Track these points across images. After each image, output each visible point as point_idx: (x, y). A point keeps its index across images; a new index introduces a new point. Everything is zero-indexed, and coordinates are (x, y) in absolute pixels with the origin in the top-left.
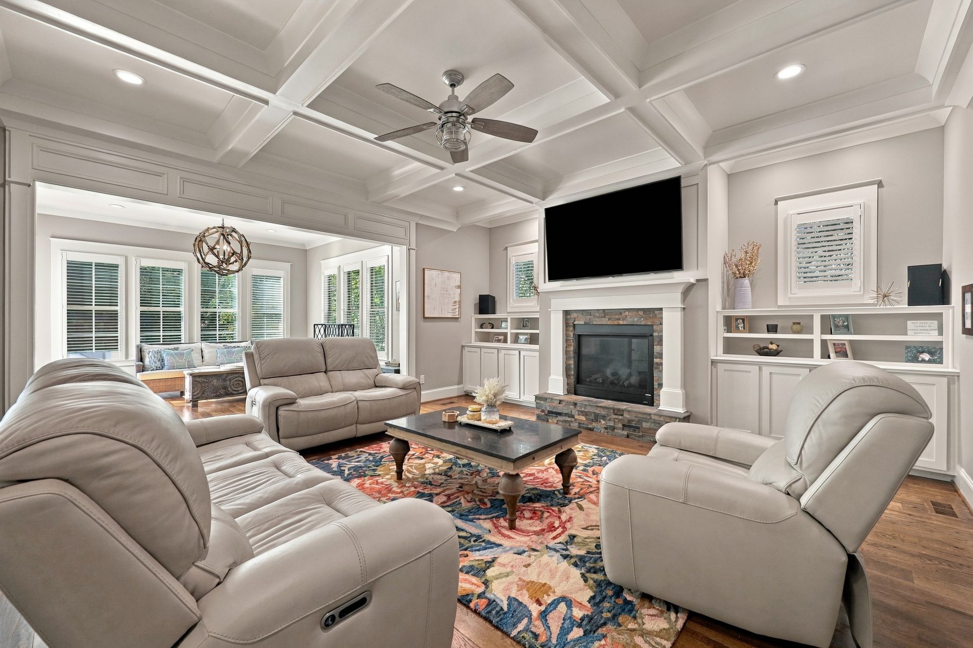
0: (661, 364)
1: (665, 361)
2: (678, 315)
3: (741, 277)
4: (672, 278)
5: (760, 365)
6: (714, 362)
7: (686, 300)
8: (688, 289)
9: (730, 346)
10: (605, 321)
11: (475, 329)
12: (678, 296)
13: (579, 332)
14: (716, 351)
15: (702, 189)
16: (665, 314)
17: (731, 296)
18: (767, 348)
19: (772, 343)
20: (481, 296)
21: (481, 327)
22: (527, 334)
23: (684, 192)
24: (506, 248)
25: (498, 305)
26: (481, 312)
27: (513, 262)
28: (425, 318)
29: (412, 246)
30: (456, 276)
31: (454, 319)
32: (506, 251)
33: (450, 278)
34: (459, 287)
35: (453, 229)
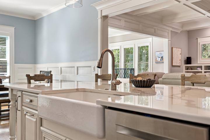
11: (185, 70)
20: (187, 57)
21: (187, 70)
24: (197, 39)
25: (192, 61)
26: (187, 64)
27: (201, 44)
28: (173, 66)
29: (170, 39)
30: (180, 50)
31: (179, 66)
32: (197, 40)
33: (179, 51)
34: (181, 54)
35: (179, 32)
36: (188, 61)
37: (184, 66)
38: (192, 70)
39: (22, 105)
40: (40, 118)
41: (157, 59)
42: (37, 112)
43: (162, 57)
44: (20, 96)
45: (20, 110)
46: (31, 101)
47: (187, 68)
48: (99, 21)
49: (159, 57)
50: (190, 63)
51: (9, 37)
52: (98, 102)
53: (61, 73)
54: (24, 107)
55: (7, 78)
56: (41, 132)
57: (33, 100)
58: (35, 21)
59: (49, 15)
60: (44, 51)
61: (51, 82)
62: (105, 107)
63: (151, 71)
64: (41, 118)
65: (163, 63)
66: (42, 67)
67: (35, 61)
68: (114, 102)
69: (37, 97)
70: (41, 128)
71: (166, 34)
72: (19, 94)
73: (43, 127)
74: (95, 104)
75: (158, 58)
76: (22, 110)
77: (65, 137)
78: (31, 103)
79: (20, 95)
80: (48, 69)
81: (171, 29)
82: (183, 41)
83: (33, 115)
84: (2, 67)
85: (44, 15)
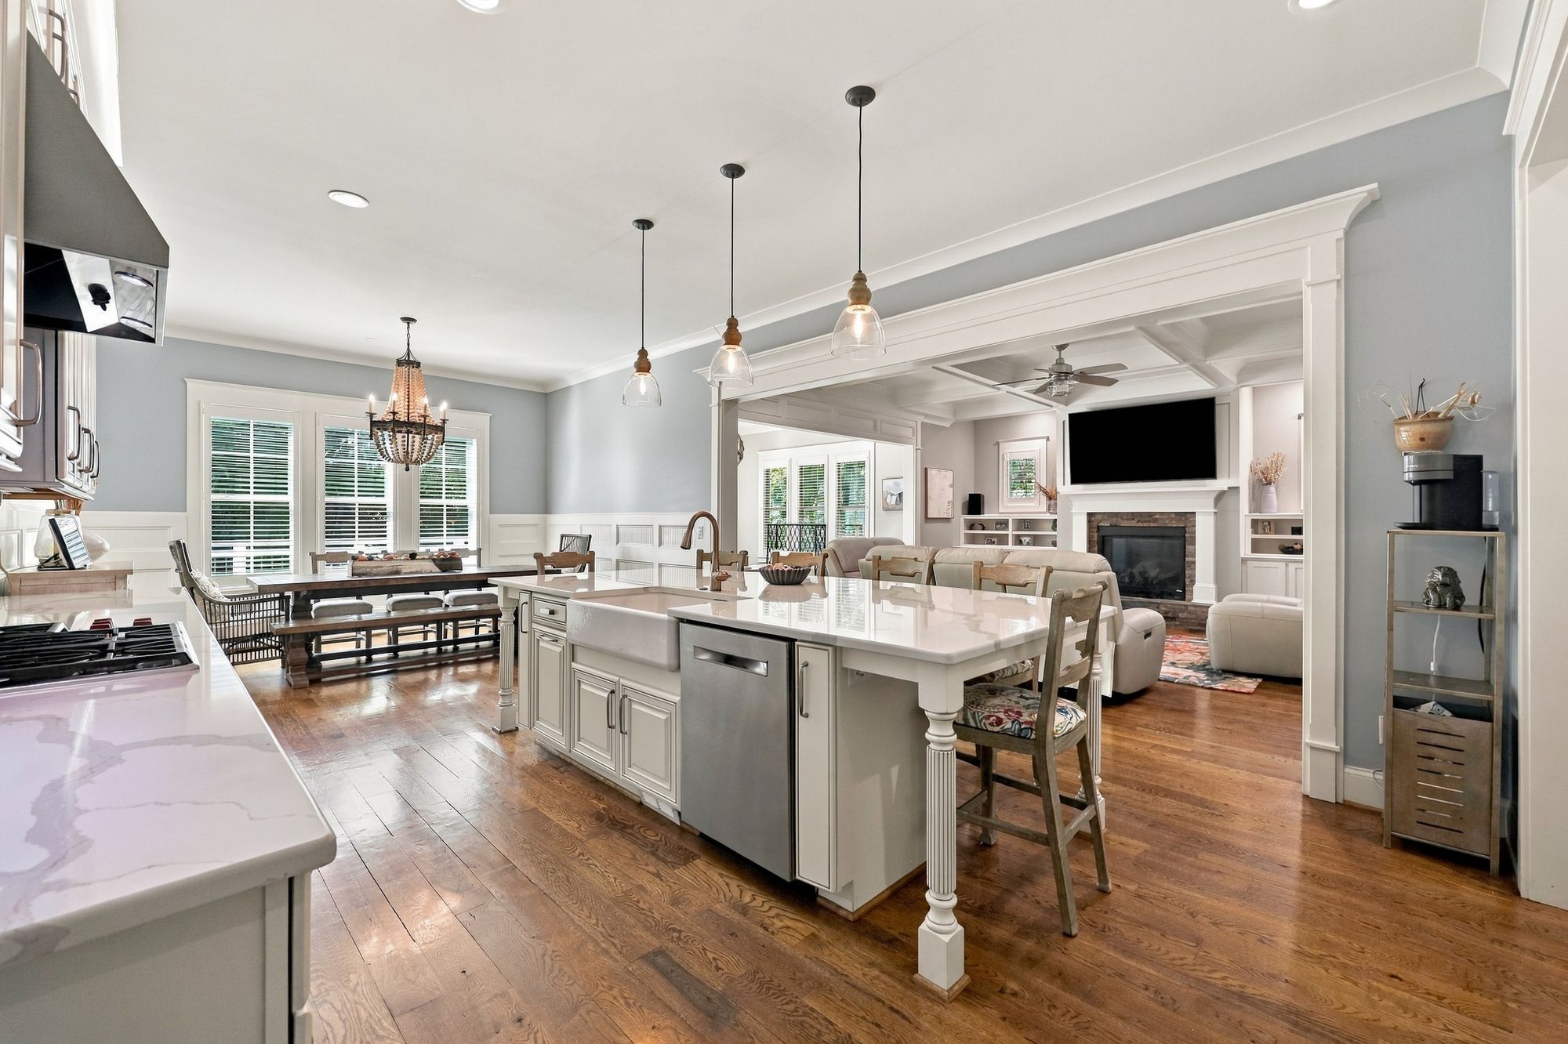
0: (1194, 563)
1: (1198, 559)
2: (1211, 520)
3: (1267, 484)
4: (1205, 486)
5: (1287, 562)
6: (1244, 560)
7: (1219, 504)
8: (1220, 496)
9: (1256, 546)
10: (1133, 523)
11: (963, 531)
12: (1212, 502)
13: (1103, 533)
14: (1245, 550)
15: (1234, 406)
16: (1198, 518)
17: (1257, 502)
18: (1292, 548)
19: (1296, 544)
20: (971, 496)
21: (971, 529)
22: (1029, 535)
23: (1217, 408)
24: (998, 444)
25: (987, 505)
26: (970, 512)
27: (1008, 458)
28: (927, 519)
29: (919, 446)
30: (950, 474)
31: (947, 520)
32: (997, 446)
33: (945, 477)
34: (952, 486)
35: (947, 425)
36: (975, 504)
37: (962, 519)
38: (983, 529)
39: (531, 622)
40: (570, 643)
41: (886, 499)
42: (564, 635)
43: (900, 495)
44: (526, 603)
45: (526, 633)
46: (552, 612)
47: (971, 526)
48: (715, 411)
49: (892, 495)
50: (979, 513)
51: (474, 441)
52: (670, 613)
53: (617, 543)
54: (534, 626)
55: (472, 553)
56: (573, 672)
57: (557, 611)
58: (546, 395)
59: (584, 385)
60: (571, 479)
61: (592, 570)
62: (682, 620)
63: (872, 536)
64: (573, 645)
65: (902, 510)
66: (567, 523)
67: (546, 505)
68: (734, 619)
69: (564, 605)
70: (574, 665)
71: (908, 432)
72: (524, 598)
73: (577, 662)
74: (665, 616)
75: (889, 496)
76: (531, 632)
77: (617, 676)
78: (551, 617)
79: (527, 600)
80: (581, 530)
81: (921, 419)
82: (961, 450)
83: (557, 641)
84: (455, 523)
85: (573, 381)
